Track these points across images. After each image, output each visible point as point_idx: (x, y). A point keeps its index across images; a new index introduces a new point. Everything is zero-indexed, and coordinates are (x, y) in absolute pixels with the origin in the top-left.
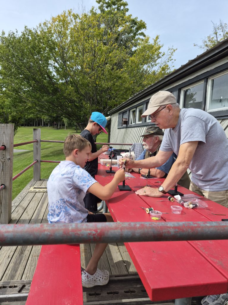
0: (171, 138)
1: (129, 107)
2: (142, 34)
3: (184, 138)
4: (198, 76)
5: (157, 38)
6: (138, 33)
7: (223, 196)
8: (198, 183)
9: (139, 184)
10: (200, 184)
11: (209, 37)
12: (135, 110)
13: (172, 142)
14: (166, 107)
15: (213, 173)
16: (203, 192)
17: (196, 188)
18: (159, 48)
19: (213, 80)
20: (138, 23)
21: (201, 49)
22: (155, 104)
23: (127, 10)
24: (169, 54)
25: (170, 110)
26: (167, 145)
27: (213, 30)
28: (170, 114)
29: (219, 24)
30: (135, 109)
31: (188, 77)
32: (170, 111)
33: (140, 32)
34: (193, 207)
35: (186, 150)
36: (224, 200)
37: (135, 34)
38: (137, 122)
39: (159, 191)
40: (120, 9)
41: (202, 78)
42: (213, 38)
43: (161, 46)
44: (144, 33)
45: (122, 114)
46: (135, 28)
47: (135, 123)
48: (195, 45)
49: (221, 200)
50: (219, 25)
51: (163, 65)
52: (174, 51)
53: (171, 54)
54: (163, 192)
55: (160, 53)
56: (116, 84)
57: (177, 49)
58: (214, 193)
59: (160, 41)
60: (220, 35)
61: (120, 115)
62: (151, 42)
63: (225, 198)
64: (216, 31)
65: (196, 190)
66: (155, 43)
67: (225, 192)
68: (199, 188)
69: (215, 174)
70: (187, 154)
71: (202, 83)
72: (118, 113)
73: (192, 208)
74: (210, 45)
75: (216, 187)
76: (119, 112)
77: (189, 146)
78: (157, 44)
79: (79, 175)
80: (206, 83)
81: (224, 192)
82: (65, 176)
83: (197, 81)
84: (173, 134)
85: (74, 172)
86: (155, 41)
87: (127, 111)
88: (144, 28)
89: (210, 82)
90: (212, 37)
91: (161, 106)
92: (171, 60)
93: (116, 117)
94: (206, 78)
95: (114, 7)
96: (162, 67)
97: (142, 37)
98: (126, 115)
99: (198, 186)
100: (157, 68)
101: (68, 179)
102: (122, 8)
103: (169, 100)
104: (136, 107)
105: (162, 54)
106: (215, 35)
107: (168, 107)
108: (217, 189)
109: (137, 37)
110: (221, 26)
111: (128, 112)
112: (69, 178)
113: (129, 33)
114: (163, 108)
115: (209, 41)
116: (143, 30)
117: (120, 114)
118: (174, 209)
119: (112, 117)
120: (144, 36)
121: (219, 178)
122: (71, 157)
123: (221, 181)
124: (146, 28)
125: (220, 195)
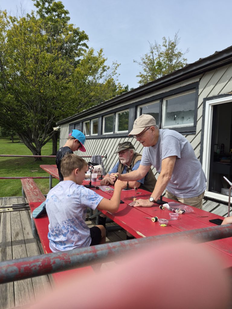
0: (151, 154)
1: (82, 119)
2: (84, 45)
3: (165, 154)
4: (154, 96)
5: (101, 51)
6: (81, 43)
7: (196, 201)
8: (174, 192)
9: (125, 196)
10: (176, 192)
11: (146, 55)
12: (89, 123)
13: (151, 157)
14: (150, 128)
15: (187, 182)
16: (179, 199)
17: (172, 196)
18: (104, 60)
19: (167, 101)
20: (80, 34)
21: (140, 65)
22: (141, 125)
23: (69, 19)
24: (114, 68)
25: (153, 130)
26: (147, 160)
27: (150, 49)
28: (153, 134)
29: (154, 44)
30: (89, 121)
31: (144, 96)
32: (153, 132)
33: (82, 42)
34: (183, 212)
35: (168, 164)
36: (198, 204)
37: (78, 45)
38: (92, 134)
39: (150, 201)
40: (61, 16)
41: (158, 98)
42: (150, 56)
43: (105, 59)
44: (87, 44)
45: (74, 126)
46: (77, 38)
47: (90, 135)
48: (134, 62)
49: (195, 204)
50: (155, 46)
51: (108, 78)
52: (118, 65)
53: (116, 68)
54: (154, 201)
55: (105, 66)
56: (62, 94)
57: (120, 64)
58: (189, 199)
59: (104, 55)
60: (156, 54)
61: (71, 127)
62: (95, 54)
63: (198, 202)
64: (152, 50)
65: (172, 198)
66: (100, 56)
67: (198, 197)
68: (175, 196)
69: (189, 183)
70: (169, 167)
71: (158, 102)
72: (68, 124)
73: (182, 214)
74: (147, 62)
75: (191, 194)
76: (70, 123)
77: (169, 161)
78: (101, 57)
79: (86, 194)
80: (161, 103)
81: (196, 197)
82: (73, 196)
83: (153, 100)
84: (152, 151)
85: (81, 192)
86: (100, 54)
87: (79, 123)
88: (86, 39)
89: (164, 102)
90: (148, 55)
91: (146, 127)
92: (115, 74)
93: (66, 128)
94: (161, 98)
95: (54, 13)
96: (107, 80)
97: (84, 48)
98: (79, 126)
99: (175, 194)
100: (103, 81)
101: (76, 200)
102: (63, 15)
103: (151, 122)
104: (90, 119)
105: (107, 67)
106: (151, 54)
107: (151, 128)
108: (191, 196)
109: (79, 47)
110: (156, 46)
111: (81, 124)
112: (76, 198)
113: (71, 43)
114: (148, 129)
115: (146, 58)
116: (85, 41)
117: (70, 125)
118: (172, 216)
119: (61, 127)
120: (87, 47)
121: (192, 187)
122: (71, 176)
123: (193, 189)
124: (88, 39)
125: (194, 201)
